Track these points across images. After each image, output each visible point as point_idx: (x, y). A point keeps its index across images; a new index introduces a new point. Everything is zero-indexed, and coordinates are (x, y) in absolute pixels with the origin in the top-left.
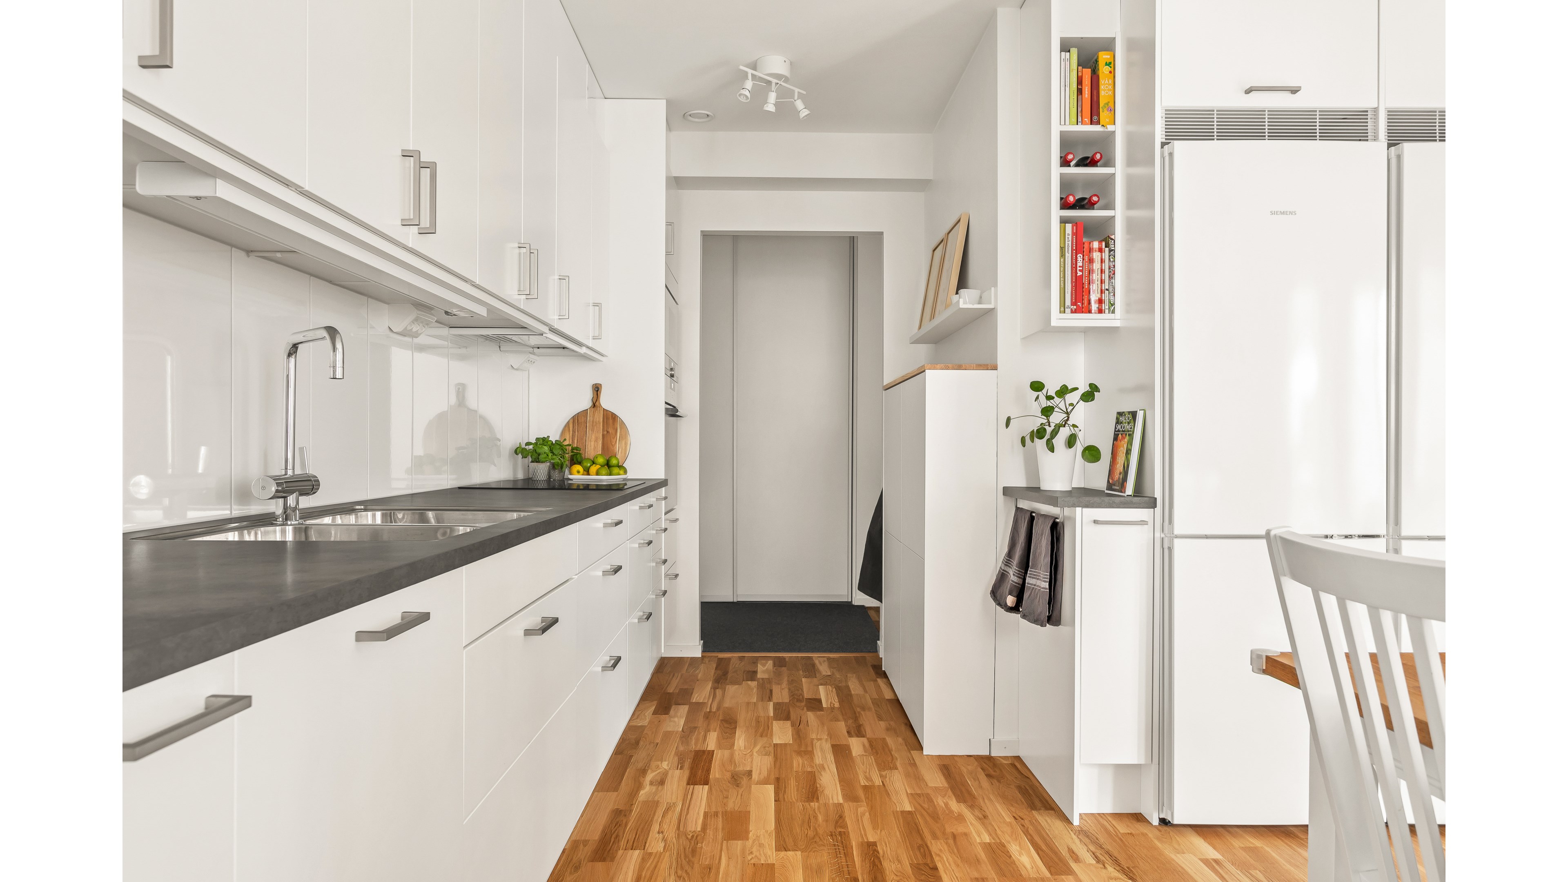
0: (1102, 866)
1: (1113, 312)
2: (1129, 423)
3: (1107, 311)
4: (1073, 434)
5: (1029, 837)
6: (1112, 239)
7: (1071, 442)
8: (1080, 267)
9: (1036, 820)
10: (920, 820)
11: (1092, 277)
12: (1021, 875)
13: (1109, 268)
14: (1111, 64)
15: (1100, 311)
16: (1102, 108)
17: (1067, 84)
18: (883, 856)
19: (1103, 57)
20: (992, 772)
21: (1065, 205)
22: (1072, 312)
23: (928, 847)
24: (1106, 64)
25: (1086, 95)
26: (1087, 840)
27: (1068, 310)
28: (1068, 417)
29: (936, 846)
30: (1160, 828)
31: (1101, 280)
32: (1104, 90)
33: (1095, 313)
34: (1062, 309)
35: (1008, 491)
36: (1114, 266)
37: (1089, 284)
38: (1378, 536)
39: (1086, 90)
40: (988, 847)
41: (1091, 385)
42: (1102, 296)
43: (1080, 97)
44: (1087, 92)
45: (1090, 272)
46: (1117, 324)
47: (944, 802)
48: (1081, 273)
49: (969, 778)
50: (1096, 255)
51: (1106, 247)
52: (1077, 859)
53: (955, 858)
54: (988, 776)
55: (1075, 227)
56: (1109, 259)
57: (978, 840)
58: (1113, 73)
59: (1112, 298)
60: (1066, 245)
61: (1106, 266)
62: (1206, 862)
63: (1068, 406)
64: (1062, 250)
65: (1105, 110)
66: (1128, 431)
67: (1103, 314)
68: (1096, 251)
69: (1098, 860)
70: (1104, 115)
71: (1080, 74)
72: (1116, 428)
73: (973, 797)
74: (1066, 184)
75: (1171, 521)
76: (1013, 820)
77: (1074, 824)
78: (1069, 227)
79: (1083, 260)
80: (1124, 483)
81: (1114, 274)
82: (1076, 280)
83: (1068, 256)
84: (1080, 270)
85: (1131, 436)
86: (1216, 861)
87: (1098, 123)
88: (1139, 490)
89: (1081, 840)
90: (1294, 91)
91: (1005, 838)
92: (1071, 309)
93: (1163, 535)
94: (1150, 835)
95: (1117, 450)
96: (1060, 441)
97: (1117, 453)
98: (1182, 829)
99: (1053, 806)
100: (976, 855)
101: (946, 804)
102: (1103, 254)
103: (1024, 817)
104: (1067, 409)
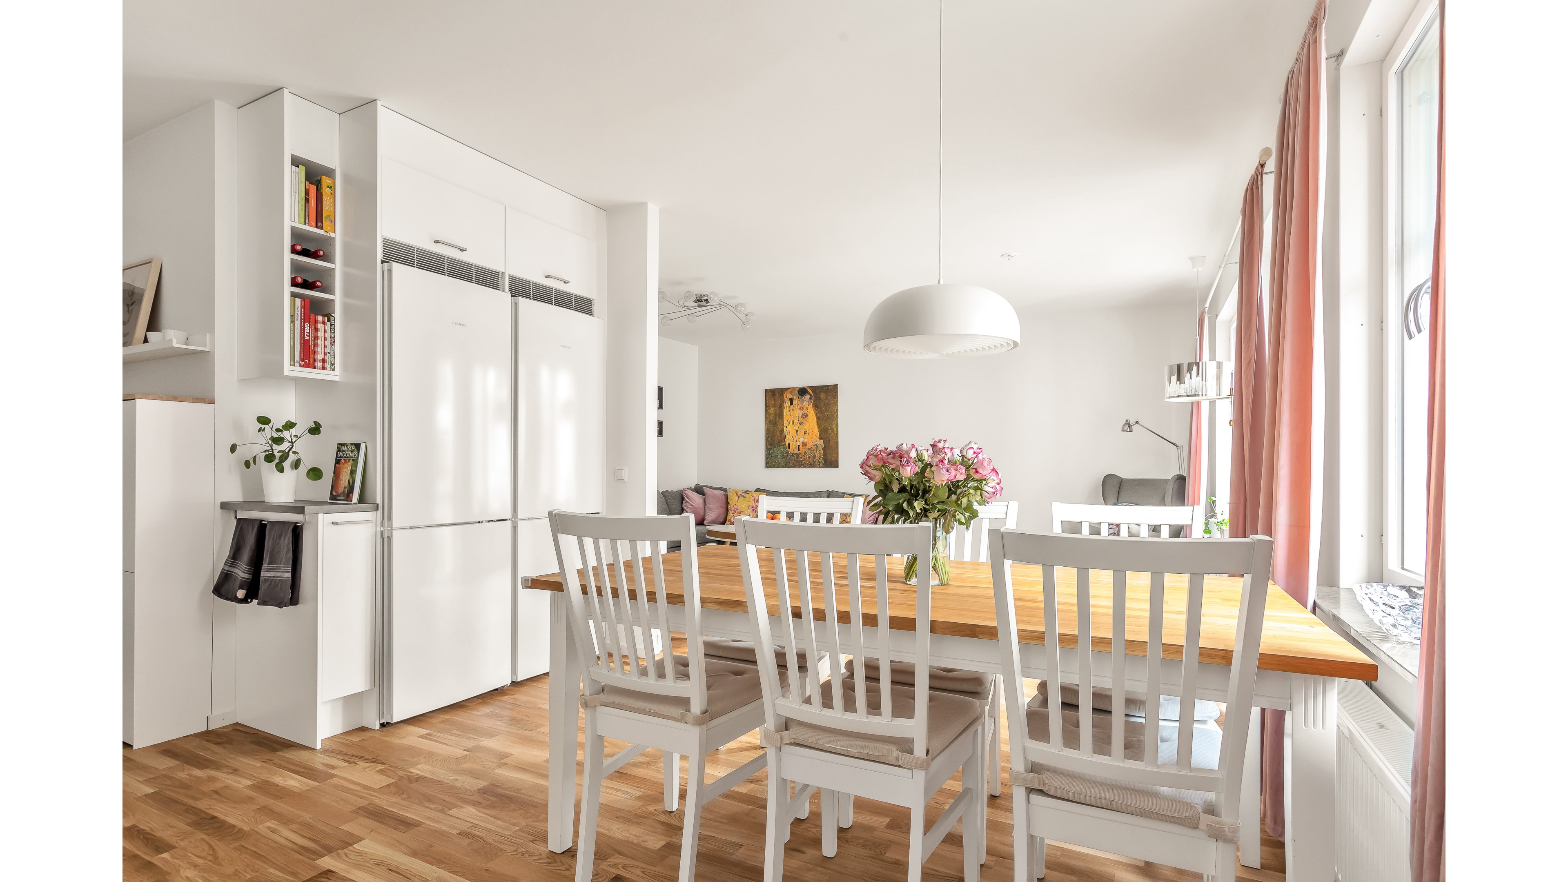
0: (354, 764)
1: (334, 370)
2: (352, 452)
3: (329, 369)
4: (298, 459)
5: (285, 769)
6: (333, 317)
7: (296, 465)
8: (307, 332)
9: (284, 757)
10: (171, 794)
11: (317, 341)
12: (295, 792)
13: (331, 338)
14: (332, 187)
15: (324, 368)
16: (325, 218)
17: (297, 191)
18: (152, 830)
19: (326, 181)
20: (219, 740)
21: (294, 283)
22: (301, 366)
23: (194, 808)
24: (328, 187)
25: (313, 205)
26: (334, 755)
27: (297, 365)
28: (293, 446)
29: (203, 805)
30: (382, 730)
31: (325, 345)
32: (327, 206)
33: (320, 369)
34: (292, 363)
35: (224, 506)
36: (334, 336)
37: (315, 346)
38: (506, 520)
39: (313, 201)
40: (253, 787)
41: (315, 422)
42: (325, 357)
43: (307, 204)
44: (313, 203)
45: (316, 338)
46: (337, 379)
47: (187, 775)
48: (308, 338)
49: (198, 751)
50: (321, 326)
51: (328, 321)
52: (333, 767)
53: (229, 804)
54: (217, 744)
55: (303, 302)
56: (331, 331)
57: (241, 786)
58: (333, 194)
59: (332, 359)
60: (296, 314)
61: (328, 335)
62: (422, 737)
63: (293, 437)
64: (293, 317)
65: (327, 220)
66: (352, 457)
67: (326, 371)
68: (320, 323)
69: (350, 762)
70: (326, 223)
71: (307, 187)
72: (337, 455)
73: (213, 762)
74: (296, 268)
75: (390, 518)
76: (263, 763)
77: (317, 749)
78: (298, 301)
79: (310, 328)
80: (350, 494)
81: (334, 342)
82: (304, 343)
83: (297, 323)
84: (307, 335)
85: (355, 461)
86: (427, 734)
87: (322, 228)
88: (361, 500)
89: (328, 756)
90: (462, 250)
91: (265, 776)
92: (300, 364)
93: (382, 529)
94: (377, 736)
95: (340, 471)
96: (287, 464)
97: (340, 473)
98: (397, 725)
99: (293, 744)
100: (246, 796)
101: (190, 775)
102: (326, 326)
103: (272, 758)
104: (292, 439)
